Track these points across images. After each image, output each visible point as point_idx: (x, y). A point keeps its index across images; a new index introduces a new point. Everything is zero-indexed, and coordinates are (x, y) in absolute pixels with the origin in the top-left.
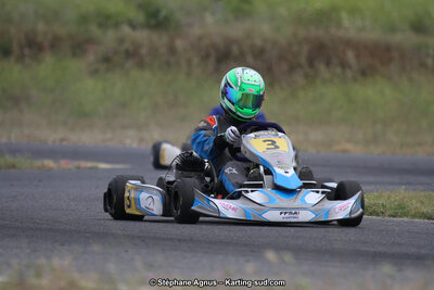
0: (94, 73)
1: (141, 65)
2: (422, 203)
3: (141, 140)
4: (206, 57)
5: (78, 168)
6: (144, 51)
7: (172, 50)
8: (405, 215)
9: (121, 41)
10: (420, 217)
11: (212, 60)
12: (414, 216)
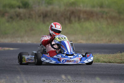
0: (8, 21)
1: (21, 19)
2: (104, 58)
3: (22, 41)
4: (40, 16)
5: (4, 50)
6: (22, 15)
7: (30, 15)
8: (99, 62)
9: (15, 12)
10: (103, 62)
11: (42, 17)
12: (101, 62)
